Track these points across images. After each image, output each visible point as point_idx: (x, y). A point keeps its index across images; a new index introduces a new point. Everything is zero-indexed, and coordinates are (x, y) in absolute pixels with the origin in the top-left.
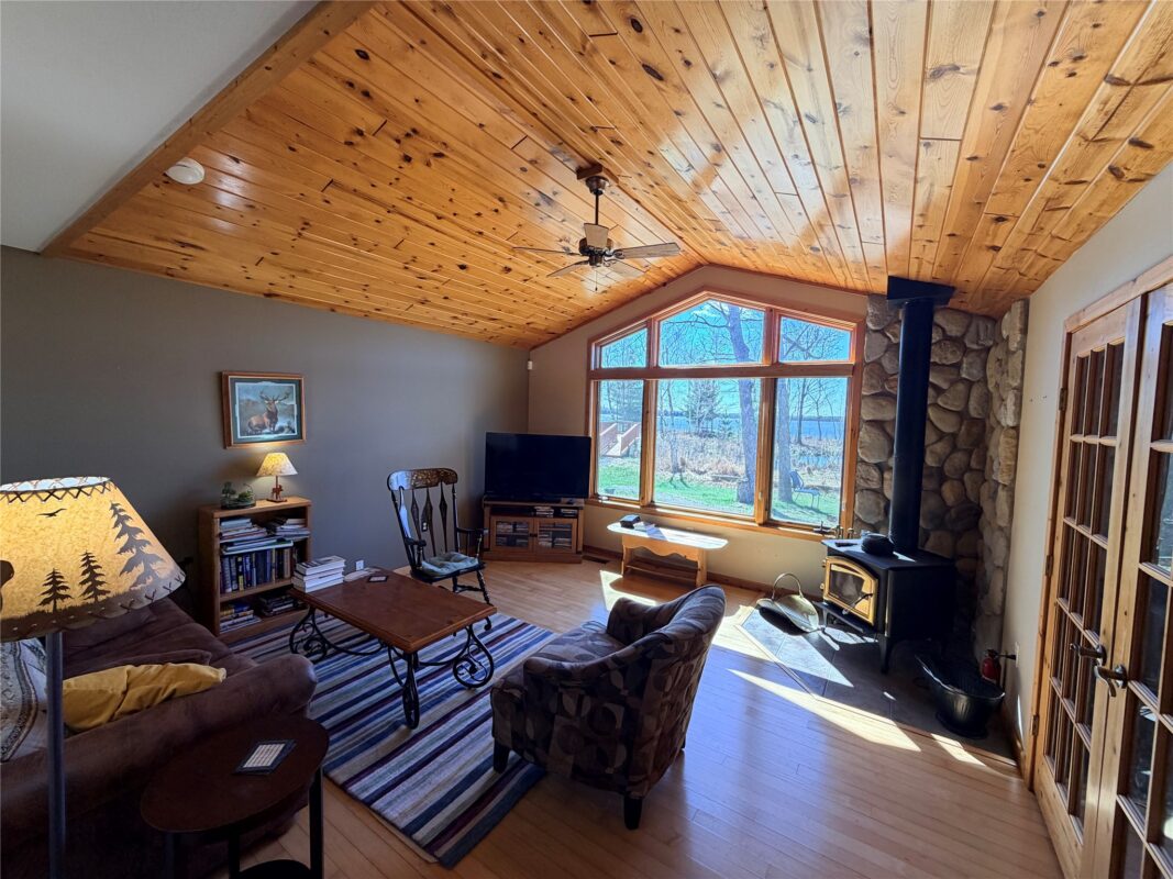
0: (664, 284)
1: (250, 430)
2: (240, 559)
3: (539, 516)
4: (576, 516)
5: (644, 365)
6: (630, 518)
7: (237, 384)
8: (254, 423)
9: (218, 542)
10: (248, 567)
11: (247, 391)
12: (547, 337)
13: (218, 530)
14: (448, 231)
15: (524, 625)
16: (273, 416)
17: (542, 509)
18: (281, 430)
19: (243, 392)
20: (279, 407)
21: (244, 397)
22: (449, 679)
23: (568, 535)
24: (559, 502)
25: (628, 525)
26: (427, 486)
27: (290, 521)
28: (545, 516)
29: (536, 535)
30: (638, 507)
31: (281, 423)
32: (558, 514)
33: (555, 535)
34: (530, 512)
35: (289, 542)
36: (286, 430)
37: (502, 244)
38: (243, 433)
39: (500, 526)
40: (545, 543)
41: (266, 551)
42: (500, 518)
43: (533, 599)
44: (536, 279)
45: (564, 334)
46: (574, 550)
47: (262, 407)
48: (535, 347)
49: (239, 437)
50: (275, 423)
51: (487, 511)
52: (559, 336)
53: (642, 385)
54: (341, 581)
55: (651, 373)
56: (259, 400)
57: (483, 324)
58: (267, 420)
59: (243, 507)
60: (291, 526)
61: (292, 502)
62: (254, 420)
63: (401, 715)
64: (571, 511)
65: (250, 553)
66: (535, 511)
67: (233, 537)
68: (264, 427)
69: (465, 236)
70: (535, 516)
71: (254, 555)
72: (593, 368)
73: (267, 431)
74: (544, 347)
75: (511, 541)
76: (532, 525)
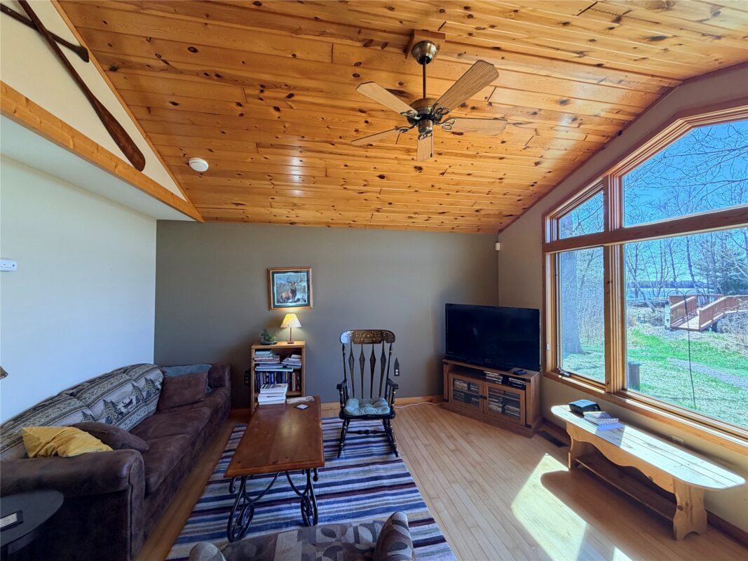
0: (620, 133)
1: (281, 301)
2: (267, 374)
3: (488, 380)
4: (524, 388)
5: (602, 230)
6: (582, 403)
7: (275, 275)
8: (284, 296)
9: (254, 363)
10: (273, 380)
11: (280, 279)
12: (507, 220)
13: (253, 356)
14: (346, 152)
15: (412, 484)
16: (294, 292)
17: (492, 374)
18: (298, 300)
19: (279, 279)
20: (297, 287)
21: (279, 282)
22: (295, 510)
23: (517, 404)
24: (507, 370)
25: (578, 411)
26: (373, 342)
27: (293, 356)
28: (494, 382)
29: (485, 398)
30: (603, 392)
31: (299, 296)
32: (505, 381)
33: (505, 402)
34: (482, 376)
35: (291, 369)
36: (301, 300)
37: (395, 149)
38: (278, 302)
39: (457, 383)
40: (496, 407)
41: (282, 372)
42: (456, 376)
43: (447, 460)
44: (450, 170)
45: (522, 215)
46: (522, 421)
47: (288, 287)
48: (500, 231)
49: (276, 304)
50: (295, 296)
51: (446, 368)
52: (518, 217)
53: (602, 252)
54: (284, 402)
55: (611, 237)
56: (287, 283)
57: (437, 219)
58: (291, 295)
59: (269, 344)
60: (294, 360)
61: (296, 344)
62: (284, 295)
63: (224, 528)
64: (519, 382)
65: (274, 372)
66: (485, 374)
67: (261, 361)
68: (288, 298)
69: (362, 152)
70: (485, 380)
71: (275, 374)
72: (548, 240)
73: (291, 301)
74: (507, 229)
75: (468, 398)
76: (481, 387)
